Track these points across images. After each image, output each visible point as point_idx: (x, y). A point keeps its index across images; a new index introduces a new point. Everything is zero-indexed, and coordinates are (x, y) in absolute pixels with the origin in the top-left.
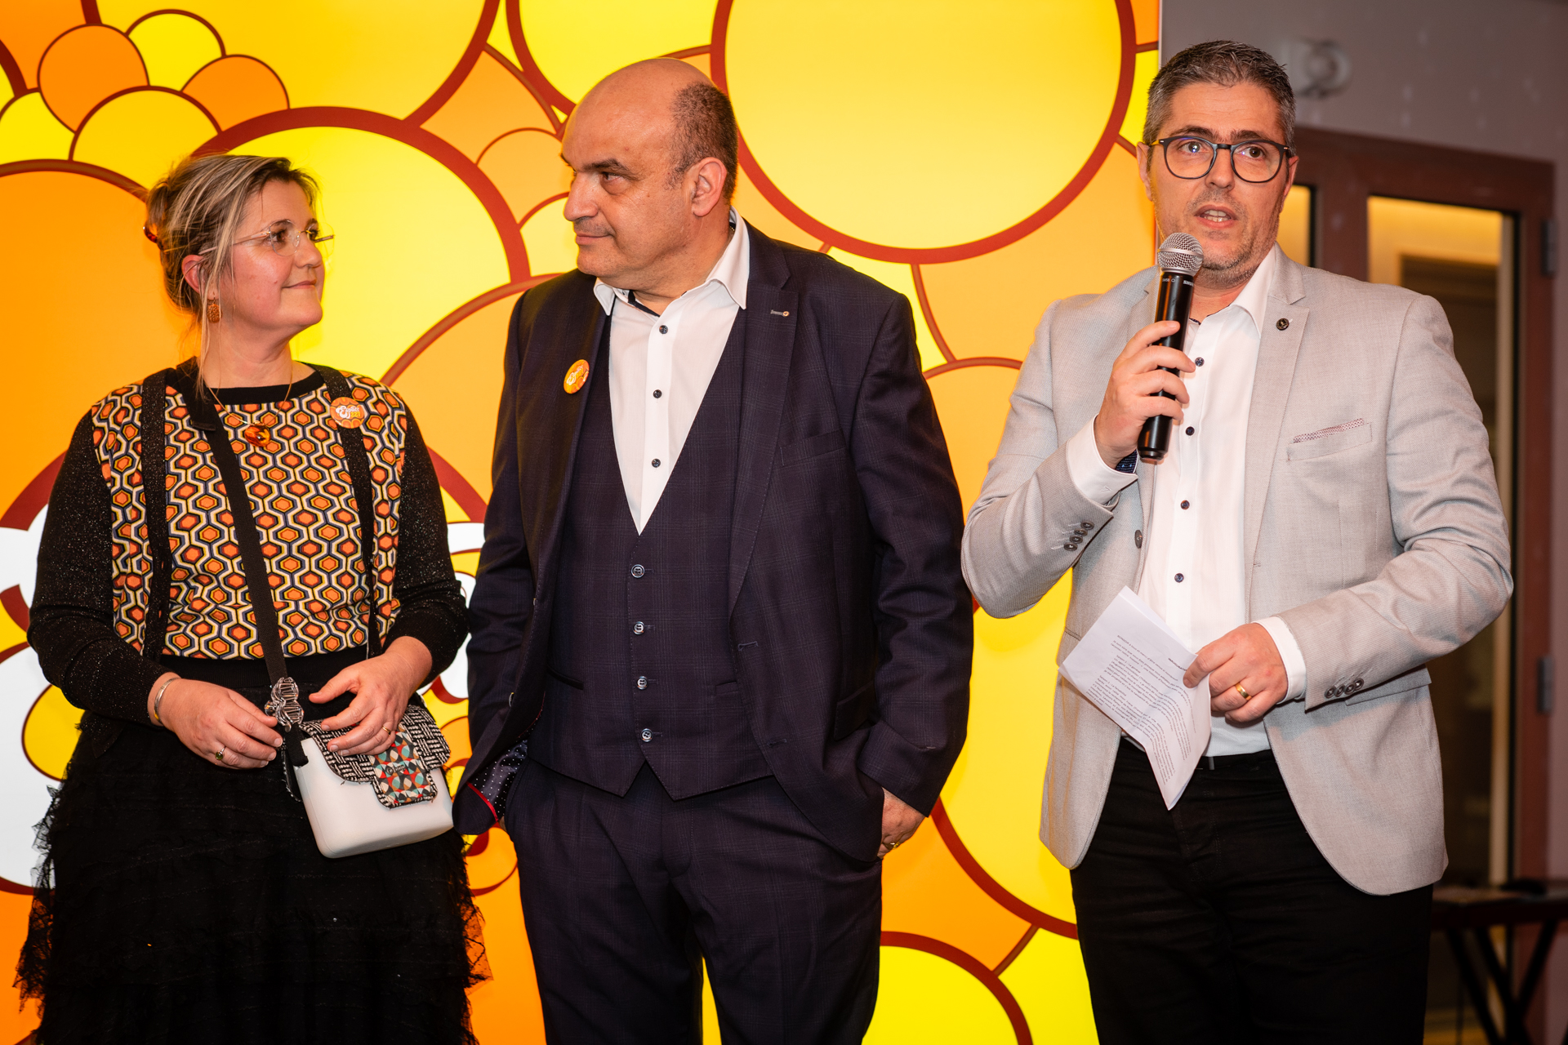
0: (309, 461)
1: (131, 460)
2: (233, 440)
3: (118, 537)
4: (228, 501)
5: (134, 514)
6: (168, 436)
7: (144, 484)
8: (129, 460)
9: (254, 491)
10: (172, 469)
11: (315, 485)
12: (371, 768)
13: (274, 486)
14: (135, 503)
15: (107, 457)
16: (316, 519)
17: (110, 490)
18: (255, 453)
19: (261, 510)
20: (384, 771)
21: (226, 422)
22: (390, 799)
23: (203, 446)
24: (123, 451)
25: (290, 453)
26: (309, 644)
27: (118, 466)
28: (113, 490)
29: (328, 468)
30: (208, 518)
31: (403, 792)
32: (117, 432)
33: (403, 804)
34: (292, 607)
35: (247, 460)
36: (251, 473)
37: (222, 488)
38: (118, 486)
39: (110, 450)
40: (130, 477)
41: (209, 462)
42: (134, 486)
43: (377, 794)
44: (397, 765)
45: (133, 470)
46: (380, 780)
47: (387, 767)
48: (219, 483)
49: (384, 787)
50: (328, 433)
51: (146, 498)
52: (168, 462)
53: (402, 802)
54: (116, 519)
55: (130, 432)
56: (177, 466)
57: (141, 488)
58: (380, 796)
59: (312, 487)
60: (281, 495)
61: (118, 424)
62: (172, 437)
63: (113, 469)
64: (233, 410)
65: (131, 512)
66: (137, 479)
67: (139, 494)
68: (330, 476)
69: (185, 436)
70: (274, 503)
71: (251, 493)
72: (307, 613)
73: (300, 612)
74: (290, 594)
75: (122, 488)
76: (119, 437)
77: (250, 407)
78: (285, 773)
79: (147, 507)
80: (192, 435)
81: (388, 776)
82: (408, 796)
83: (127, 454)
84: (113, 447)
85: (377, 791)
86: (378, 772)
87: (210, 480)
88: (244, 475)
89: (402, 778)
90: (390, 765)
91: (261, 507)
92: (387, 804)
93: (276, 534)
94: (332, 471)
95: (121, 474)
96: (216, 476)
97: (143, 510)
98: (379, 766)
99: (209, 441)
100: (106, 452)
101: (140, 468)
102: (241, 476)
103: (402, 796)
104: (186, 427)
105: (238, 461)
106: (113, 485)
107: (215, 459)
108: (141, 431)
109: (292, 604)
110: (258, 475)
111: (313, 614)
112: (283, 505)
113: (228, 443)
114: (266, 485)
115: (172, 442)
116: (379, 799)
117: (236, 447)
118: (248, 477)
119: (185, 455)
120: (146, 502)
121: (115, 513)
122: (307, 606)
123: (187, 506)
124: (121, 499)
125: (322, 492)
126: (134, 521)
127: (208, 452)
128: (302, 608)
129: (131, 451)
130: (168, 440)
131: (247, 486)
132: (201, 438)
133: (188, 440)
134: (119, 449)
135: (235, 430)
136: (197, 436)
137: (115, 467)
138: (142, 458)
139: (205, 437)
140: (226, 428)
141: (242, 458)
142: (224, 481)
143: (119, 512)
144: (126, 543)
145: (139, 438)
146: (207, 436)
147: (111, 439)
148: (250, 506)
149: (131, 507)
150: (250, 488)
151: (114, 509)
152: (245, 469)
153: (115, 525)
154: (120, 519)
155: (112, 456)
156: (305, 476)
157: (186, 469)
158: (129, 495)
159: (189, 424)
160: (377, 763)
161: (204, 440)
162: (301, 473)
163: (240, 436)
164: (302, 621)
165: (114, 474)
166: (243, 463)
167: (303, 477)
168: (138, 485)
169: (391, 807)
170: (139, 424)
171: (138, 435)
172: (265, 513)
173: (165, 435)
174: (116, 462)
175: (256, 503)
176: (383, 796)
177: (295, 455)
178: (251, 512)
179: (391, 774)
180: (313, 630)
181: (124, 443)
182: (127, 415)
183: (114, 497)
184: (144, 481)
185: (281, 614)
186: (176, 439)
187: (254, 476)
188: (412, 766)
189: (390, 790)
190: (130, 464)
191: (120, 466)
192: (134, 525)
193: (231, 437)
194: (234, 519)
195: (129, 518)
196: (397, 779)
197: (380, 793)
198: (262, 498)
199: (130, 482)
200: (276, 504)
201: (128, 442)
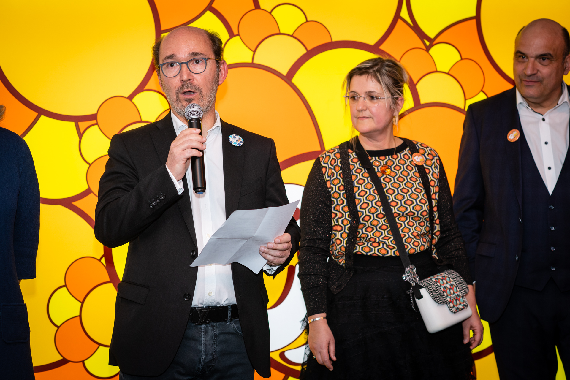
0: (407, 179)
1: (339, 180)
2: (377, 172)
3: (335, 210)
4: (379, 197)
5: (341, 202)
6: (352, 170)
7: (345, 190)
8: (338, 180)
9: (388, 192)
10: (356, 184)
11: (411, 189)
12: (446, 298)
13: (396, 190)
14: (341, 197)
15: (329, 179)
16: (413, 203)
17: (330, 192)
18: (386, 177)
19: (391, 200)
20: (450, 299)
21: (374, 164)
22: (454, 309)
23: (367, 175)
24: (335, 177)
25: (400, 176)
26: (415, 249)
27: (334, 183)
28: (332, 192)
29: (415, 182)
30: (372, 204)
31: (458, 306)
32: (332, 169)
33: (458, 311)
34: (407, 236)
35: (384, 179)
36: (386, 185)
37: (376, 191)
38: (334, 190)
39: (330, 176)
40: (339, 187)
41: (370, 181)
42: (341, 191)
43: (449, 308)
44: (454, 295)
45: (340, 184)
46: (450, 302)
47: (451, 297)
48: (374, 190)
49: (451, 305)
50: (412, 168)
51: (346, 196)
52: (354, 181)
53: (458, 310)
54: (334, 203)
55: (337, 169)
56: (358, 183)
57: (344, 191)
58: (450, 309)
59: (410, 190)
60: (398, 193)
61: (332, 165)
62: (354, 171)
63: (332, 183)
64: (376, 160)
65: (340, 201)
66: (342, 188)
67: (343, 194)
68: (416, 185)
69: (359, 171)
70: (396, 197)
71: (387, 193)
72: (413, 237)
73: (411, 237)
74: (405, 230)
75: (336, 191)
76: (333, 171)
77: (382, 158)
78: (412, 301)
79: (347, 199)
80: (362, 170)
81: (452, 300)
82: (459, 308)
83: (337, 178)
84: (331, 175)
85: (449, 307)
86: (448, 299)
87: (371, 188)
88: (383, 186)
89: (456, 300)
90: (452, 296)
91: (391, 198)
92: (453, 312)
93: (398, 209)
94: (417, 183)
95: (335, 186)
96: (373, 187)
97: (345, 201)
98: (448, 297)
99: (368, 173)
100: (328, 177)
101: (343, 184)
102: (382, 186)
103: (457, 308)
104: (359, 167)
105: (380, 180)
106: (332, 190)
107: (371, 180)
108: (341, 168)
109: (407, 234)
110: (389, 186)
111: (415, 237)
112: (400, 197)
113: (376, 173)
114: (392, 189)
115: (354, 173)
116: (450, 310)
117: (379, 175)
118: (385, 186)
119: (360, 179)
120: (346, 197)
121: (334, 201)
122: (412, 234)
123: (363, 199)
124: (336, 195)
125: (414, 191)
126: (341, 204)
127: (368, 177)
128: (411, 236)
129: (338, 177)
130: (353, 172)
131: (385, 190)
132: (365, 172)
133: (360, 172)
134: (333, 176)
135: (377, 167)
136: (364, 171)
137: (333, 183)
138: (343, 180)
139: (366, 171)
140: (374, 167)
141: (382, 179)
142: (376, 189)
143: (335, 200)
144: (338, 213)
145: (341, 171)
146: (367, 171)
147: (330, 172)
148: (387, 198)
149: (340, 199)
150: (386, 191)
151: (333, 199)
152: (383, 183)
153: (333, 206)
154: (336, 203)
155: (331, 179)
156: (407, 186)
157: (361, 184)
158: (339, 194)
159: (360, 166)
160: (447, 296)
161: (366, 172)
162: (405, 184)
163: (380, 170)
164: (412, 240)
165: (332, 186)
166: (382, 181)
167: (406, 186)
168: (342, 190)
169: (455, 313)
170: (340, 165)
171: (340, 170)
172: (393, 201)
173: (351, 170)
174: (333, 181)
175: (389, 197)
176: (452, 308)
177: (402, 177)
178: (388, 200)
179: (453, 299)
180: (416, 244)
181: (335, 173)
182: (335, 162)
183: (333, 195)
184: (345, 189)
185: (404, 239)
186: (356, 172)
187: (388, 186)
188: (458, 295)
189: (454, 306)
190: (339, 182)
191: (335, 182)
192: (341, 206)
193: (376, 170)
194: (382, 204)
195: (339, 203)
196: (455, 301)
197: (451, 307)
198: (391, 195)
199: (339, 189)
200: (397, 197)
201: (337, 173)
